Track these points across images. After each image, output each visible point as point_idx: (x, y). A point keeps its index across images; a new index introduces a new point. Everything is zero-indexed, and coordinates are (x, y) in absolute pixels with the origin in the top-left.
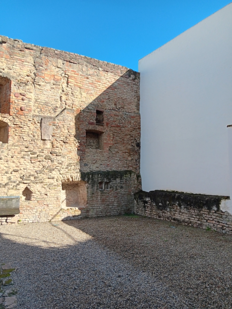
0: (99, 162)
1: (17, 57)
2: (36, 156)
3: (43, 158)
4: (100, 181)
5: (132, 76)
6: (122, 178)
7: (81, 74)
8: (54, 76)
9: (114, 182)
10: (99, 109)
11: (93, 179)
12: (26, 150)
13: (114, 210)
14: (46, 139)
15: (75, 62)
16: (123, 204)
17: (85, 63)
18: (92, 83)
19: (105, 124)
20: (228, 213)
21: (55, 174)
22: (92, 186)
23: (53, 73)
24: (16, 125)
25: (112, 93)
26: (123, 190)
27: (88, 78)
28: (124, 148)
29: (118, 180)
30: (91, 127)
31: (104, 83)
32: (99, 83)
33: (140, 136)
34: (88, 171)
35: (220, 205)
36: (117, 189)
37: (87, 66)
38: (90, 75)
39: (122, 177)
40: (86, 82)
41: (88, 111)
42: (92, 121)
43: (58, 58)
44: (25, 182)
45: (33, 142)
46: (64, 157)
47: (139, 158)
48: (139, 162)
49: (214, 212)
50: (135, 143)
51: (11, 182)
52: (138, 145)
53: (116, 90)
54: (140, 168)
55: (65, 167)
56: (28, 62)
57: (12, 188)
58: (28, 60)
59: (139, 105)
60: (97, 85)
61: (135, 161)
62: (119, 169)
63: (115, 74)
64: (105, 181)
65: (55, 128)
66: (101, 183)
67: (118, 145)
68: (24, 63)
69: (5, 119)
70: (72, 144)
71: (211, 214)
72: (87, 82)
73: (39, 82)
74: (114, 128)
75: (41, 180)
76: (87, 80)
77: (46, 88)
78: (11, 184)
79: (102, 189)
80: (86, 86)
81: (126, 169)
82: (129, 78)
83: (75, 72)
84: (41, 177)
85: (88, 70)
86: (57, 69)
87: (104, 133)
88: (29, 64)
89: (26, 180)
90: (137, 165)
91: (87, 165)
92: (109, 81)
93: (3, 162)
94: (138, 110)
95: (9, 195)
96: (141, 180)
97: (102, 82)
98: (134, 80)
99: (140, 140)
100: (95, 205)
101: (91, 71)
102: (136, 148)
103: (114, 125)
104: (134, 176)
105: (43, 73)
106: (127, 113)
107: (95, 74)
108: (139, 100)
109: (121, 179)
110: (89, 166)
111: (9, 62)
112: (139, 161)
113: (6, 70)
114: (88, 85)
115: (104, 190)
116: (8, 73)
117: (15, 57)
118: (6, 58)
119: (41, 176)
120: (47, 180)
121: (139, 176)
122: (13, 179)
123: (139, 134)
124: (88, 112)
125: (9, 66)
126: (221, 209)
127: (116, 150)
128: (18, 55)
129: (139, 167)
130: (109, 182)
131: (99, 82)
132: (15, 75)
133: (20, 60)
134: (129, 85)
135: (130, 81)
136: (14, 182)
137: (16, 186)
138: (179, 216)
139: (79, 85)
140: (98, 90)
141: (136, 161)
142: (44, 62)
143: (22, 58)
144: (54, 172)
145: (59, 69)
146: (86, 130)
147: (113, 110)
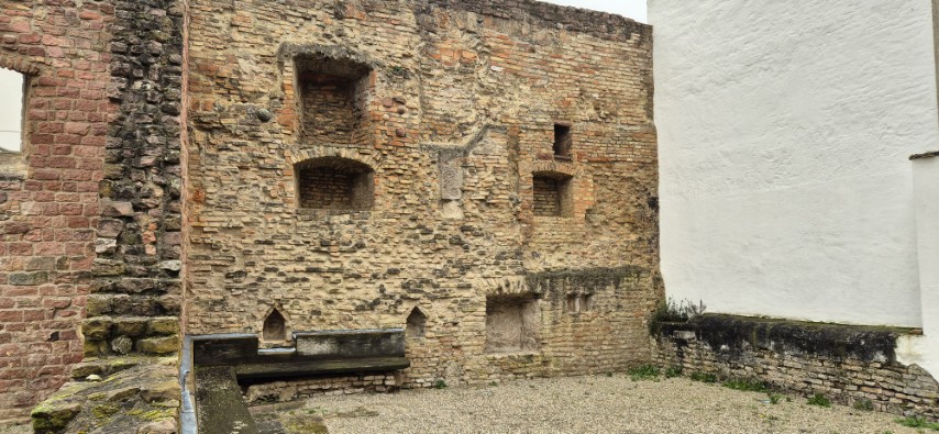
0: (565, 248)
1: (382, 15)
2: (431, 237)
3: (446, 243)
4: (569, 292)
5: (635, 37)
6: (621, 285)
7: (520, 42)
8: (460, 52)
9: (601, 294)
10: (559, 122)
11: (552, 290)
12: (412, 225)
13: (605, 362)
14: (451, 198)
15: (505, 15)
16: (624, 347)
17: (526, 15)
18: (544, 62)
19: (575, 156)
20: (920, 369)
21: (473, 277)
22: (553, 304)
23: (458, 46)
24: (389, 169)
25: (587, 80)
26: (622, 314)
27: (533, 51)
28: (621, 211)
29: (610, 290)
30: (544, 166)
31: (570, 60)
32: (557, 60)
33: (656, 180)
34: (541, 268)
35: (896, 350)
36: (607, 313)
37: (530, 22)
38: (537, 43)
39: (618, 283)
40: (529, 60)
41: (536, 127)
42: (544, 151)
43: (467, 10)
44: (413, 296)
45: (424, 207)
46: (488, 238)
47: (657, 235)
48: (657, 246)
49: (879, 365)
50: (645, 197)
51: (385, 296)
52: (654, 203)
53: (597, 73)
54: (658, 260)
55: (493, 261)
56: (406, 25)
57: (388, 311)
58: (406, 20)
59: (652, 106)
60: (554, 65)
61: (646, 243)
62: (612, 262)
63: (595, 36)
64: (581, 292)
65: (468, 174)
66: (572, 297)
67: (604, 205)
68: (397, 27)
69: (366, 157)
70: (504, 206)
71: (870, 370)
72: (533, 60)
73: (429, 70)
74: (596, 165)
75: (445, 291)
76: (532, 55)
77: (443, 82)
78: (384, 301)
79: (574, 310)
80: (530, 70)
81: (627, 263)
82: (628, 41)
83: (505, 39)
84: (442, 285)
85: (532, 32)
86: (467, 37)
87: (574, 179)
88: (407, 29)
89: (415, 291)
90: (652, 252)
91: (538, 256)
92: (580, 53)
93: (367, 254)
94: (650, 116)
95: (381, 326)
96: (663, 287)
97: (565, 57)
98: (638, 44)
99: (656, 190)
100: (562, 349)
101: (540, 34)
102: (650, 211)
103: (594, 156)
104: (647, 281)
105: (437, 48)
106: (625, 128)
107: (549, 38)
108: (651, 94)
109: (617, 287)
110: (542, 257)
111: (366, 28)
112: (657, 243)
113: (362, 47)
114: (535, 66)
115: (580, 314)
116: (366, 53)
117: (378, 14)
118: (359, 20)
119: (443, 283)
120: (457, 293)
121: (658, 280)
122: (389, 290)
123: (655, 177)
124: (536, 130)
125: (367, 36)
126: (899, 359)
127: (602, 217)
128: (384, 10)
129: (658, 256)
130: (590, 295)
131: (560, 58)
132: (379, 57)
133: (388, 21)
134: (626, 58)
135: (629, 49)
136: (391, 297)
137: (395, 307)
138: (780, 375)
139: (514, 67)
140: (557, 76)
141: (650, 242)
142: (437, 20)
143: (392, 17)
144: (469, 274)
145: (470, 35)
146: (533, 173)
147: (592, 121)
